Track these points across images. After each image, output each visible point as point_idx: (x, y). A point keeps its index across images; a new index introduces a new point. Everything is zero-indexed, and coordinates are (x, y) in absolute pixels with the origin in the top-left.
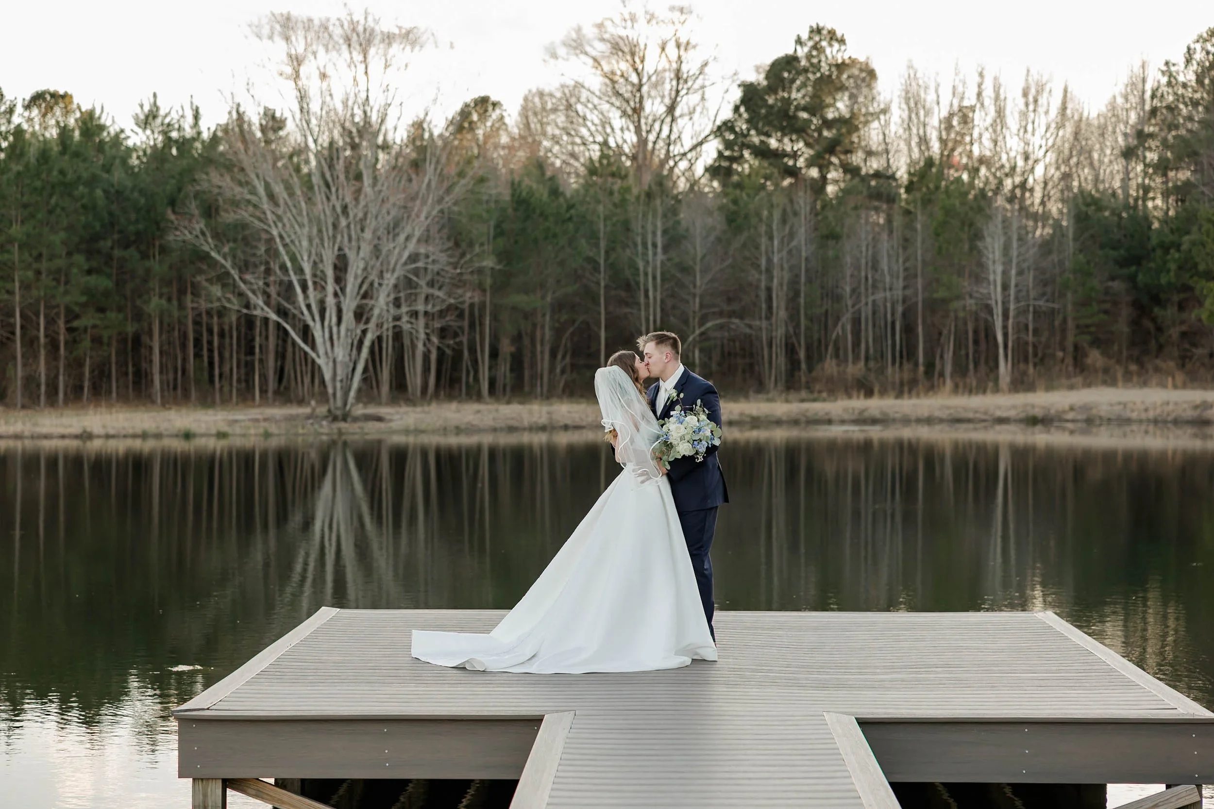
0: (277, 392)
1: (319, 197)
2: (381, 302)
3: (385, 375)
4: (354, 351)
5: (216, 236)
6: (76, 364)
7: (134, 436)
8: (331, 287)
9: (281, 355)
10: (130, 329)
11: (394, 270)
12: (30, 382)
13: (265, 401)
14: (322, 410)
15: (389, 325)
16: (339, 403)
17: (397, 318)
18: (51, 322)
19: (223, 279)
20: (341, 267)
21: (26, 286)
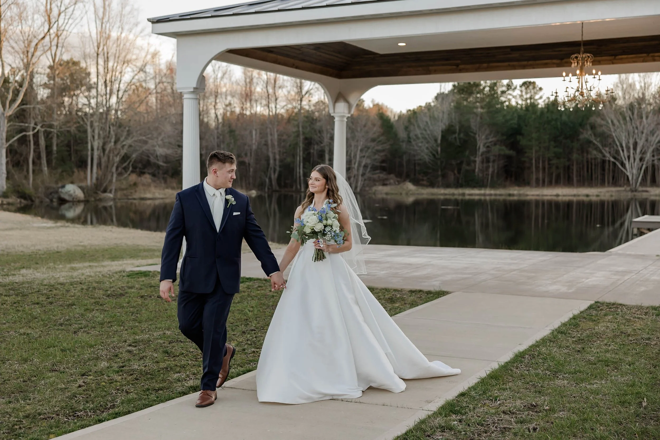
0: (612, 183)
1: (629, 124)
2: (648, 156)
3: (649, 178)
4: (639, 171)
5: (595, 135)
6: (551, 175)
7: (572, 196)
8: (632, 151)
9: (614, 171)
10: (567, 164)
11: (652, 146)
12: (537, 180)
13: (609, 186)
14: (628, 189)
15: (650, 163)
16: (634, 186)
17: (653, 161)
18: (543, 162)
19: (597, 148)
20: (635, 144)
21: (536, 152)
